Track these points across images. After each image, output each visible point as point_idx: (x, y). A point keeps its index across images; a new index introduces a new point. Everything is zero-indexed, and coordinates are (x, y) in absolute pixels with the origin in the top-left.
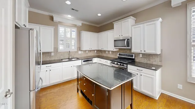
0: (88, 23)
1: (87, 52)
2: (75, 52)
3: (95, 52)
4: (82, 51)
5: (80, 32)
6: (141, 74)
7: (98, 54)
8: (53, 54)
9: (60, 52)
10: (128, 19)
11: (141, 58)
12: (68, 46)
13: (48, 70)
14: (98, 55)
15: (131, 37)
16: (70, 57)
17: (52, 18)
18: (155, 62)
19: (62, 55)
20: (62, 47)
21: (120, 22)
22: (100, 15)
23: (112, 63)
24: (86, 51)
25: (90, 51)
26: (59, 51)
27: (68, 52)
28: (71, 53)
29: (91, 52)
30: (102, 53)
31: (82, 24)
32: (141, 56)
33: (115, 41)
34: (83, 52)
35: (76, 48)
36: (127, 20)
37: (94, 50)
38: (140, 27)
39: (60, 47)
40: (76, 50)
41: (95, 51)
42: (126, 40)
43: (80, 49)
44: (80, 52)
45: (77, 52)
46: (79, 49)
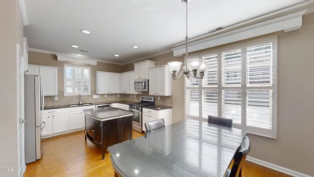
0: (106, 62)
1: (106, 96)
2: (88, 96)
3: (118, 96)
4: (97, 94)
5: (96, 72)
6: (151, 115)
8: (56, 98)
9: (67, 96)
13: (51, 117)
14: (122, 99)
15: (148, 80)
16: (81, 103)
17: (55, 57)
19: (69, 100)
22: (118, 56)
24: (104, 94)
25: (111, 95)
26: (65, 95)
27: (78, 96)
28: (82, 98)
30: (126, 97)
31: (97, 62)
32: (159, 98)
33: (135, 83)
34: (99, 96)
35: (90, 91)
39: (67, 90)
40: (89, 94)
42: (144, 82)
43: (95, 93)
44: (95, 97)
45: (91, 96)
46: (93, 92)
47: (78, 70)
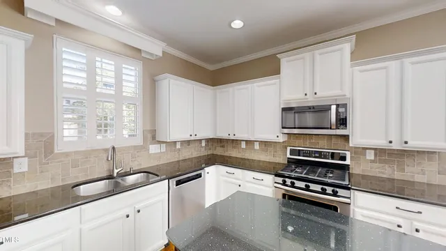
1: (178, 146)
2: (135, 147)
3: (204, 144)
4: (160, 142)
5: (157, 78)
7: (210, 149)
9: (67, 155)
10: (341, 43)
11: (372, 161)
12: (103, 128)
14: (210, 152)
16: (116, 171)
18: (424, 174)
19: (75, 166)
20: (72, 132)
21: (308, 54)
23: (284, 183)
24: (175, 142)
25: (189, 142)
26: (58, 149)
27: (106, 150)
28: (118, 156)
29: (191, 145)
30: (223, 147)
32: (370, 155)
34: (164, 147)
35: (139, 133)
36: (337, 47)
37: (200, 141)
38: (385, 68)
39: (66, 133)
40: (139, 141)
41: (201, 143)
42: (334, 107)
43: (154, 137)
44: (154, 149)
45: (144, 148)
46: (149, 136)
47: (106, 68)
